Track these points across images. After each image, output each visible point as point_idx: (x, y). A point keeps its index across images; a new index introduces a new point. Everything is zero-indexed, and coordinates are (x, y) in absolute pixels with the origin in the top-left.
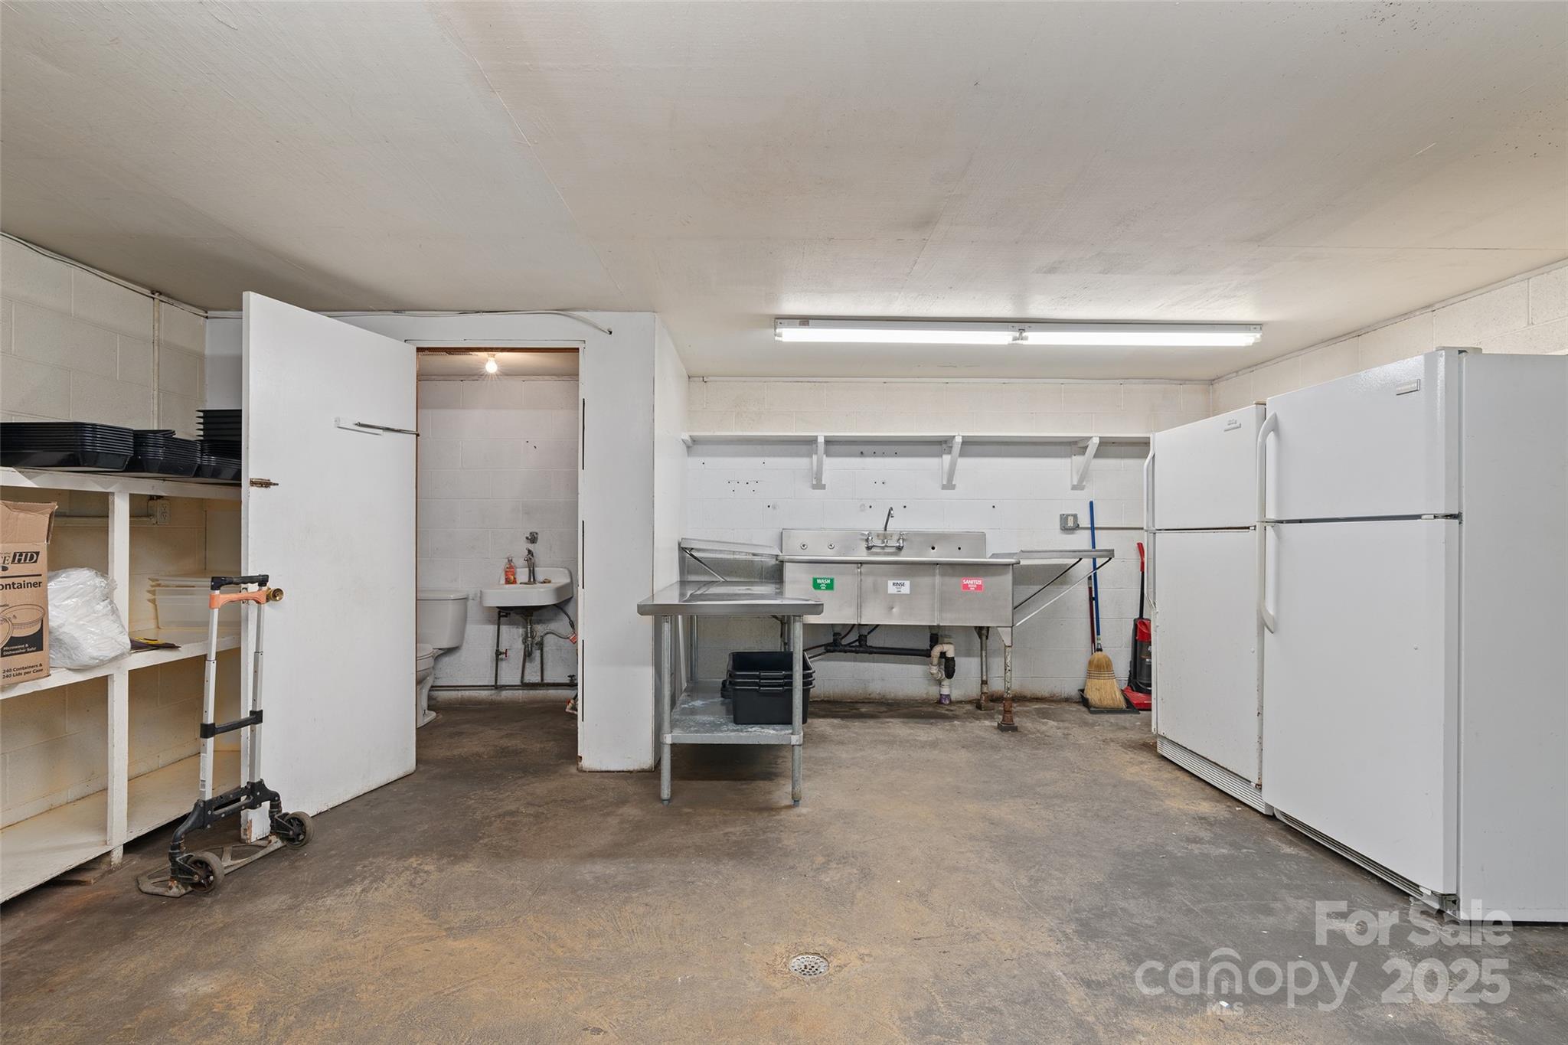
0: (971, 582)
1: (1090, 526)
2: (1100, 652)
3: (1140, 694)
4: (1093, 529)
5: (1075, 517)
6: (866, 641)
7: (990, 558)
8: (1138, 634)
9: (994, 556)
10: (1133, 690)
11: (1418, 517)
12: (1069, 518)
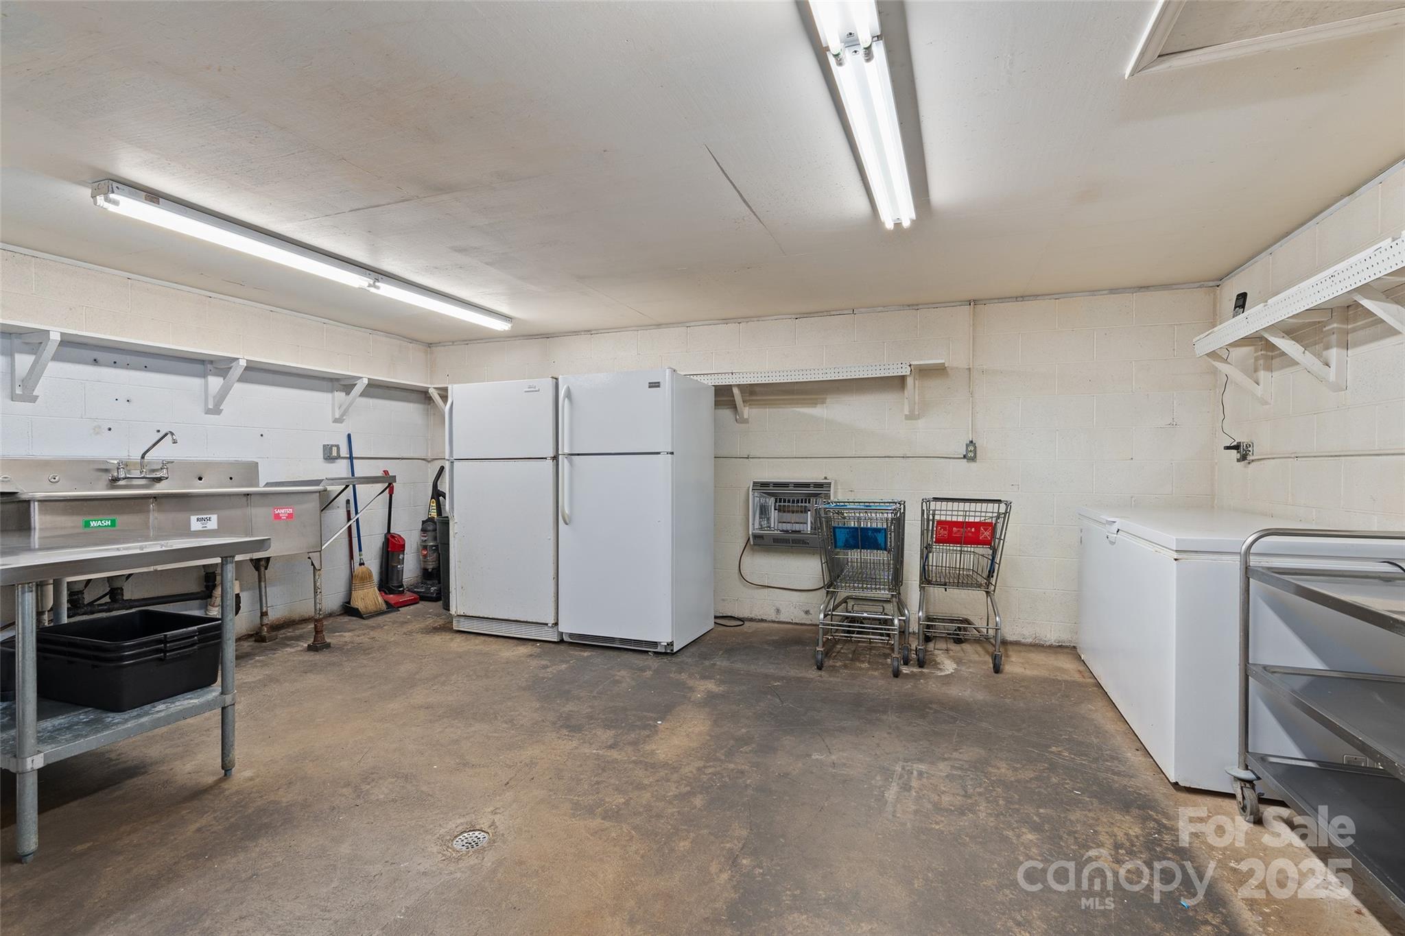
0: (283, 511)
1: (348, 456)
2: (363, 566)
3: (392, 596)
4: (351, 458)
5: (338, 446)
6: (123, 595)
7: (264, 487)
8: (390, 546)
9: (267, 485)
10: (386, 594)
11: (659, 453)
12: (334, 448)
